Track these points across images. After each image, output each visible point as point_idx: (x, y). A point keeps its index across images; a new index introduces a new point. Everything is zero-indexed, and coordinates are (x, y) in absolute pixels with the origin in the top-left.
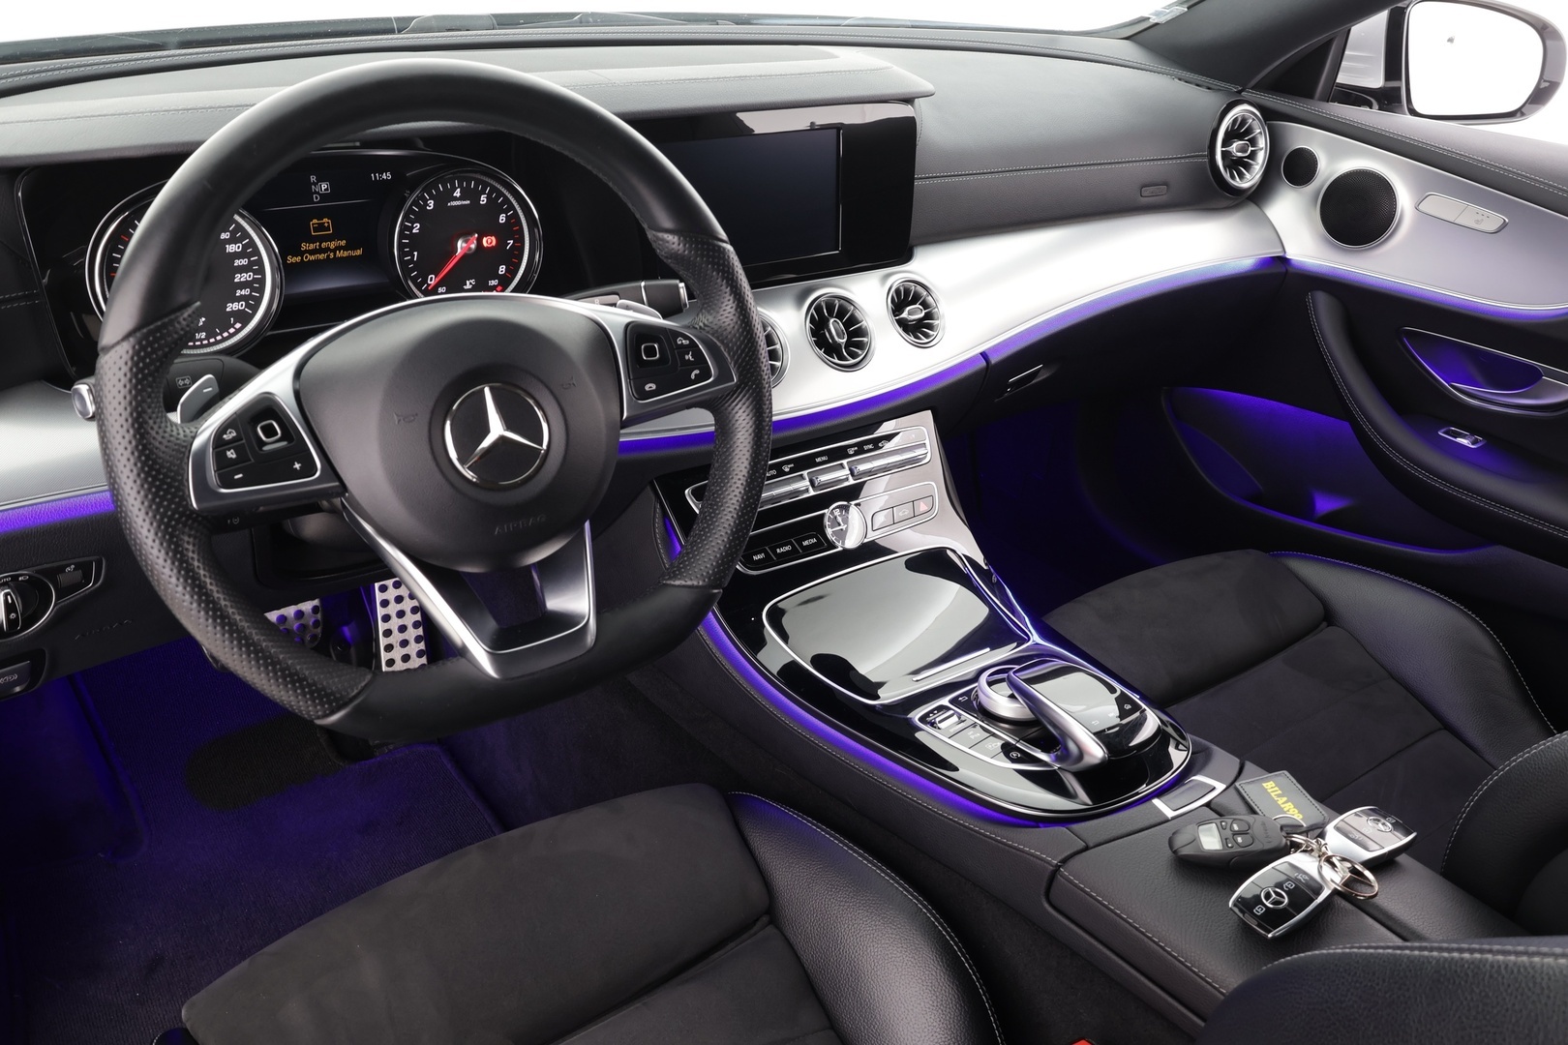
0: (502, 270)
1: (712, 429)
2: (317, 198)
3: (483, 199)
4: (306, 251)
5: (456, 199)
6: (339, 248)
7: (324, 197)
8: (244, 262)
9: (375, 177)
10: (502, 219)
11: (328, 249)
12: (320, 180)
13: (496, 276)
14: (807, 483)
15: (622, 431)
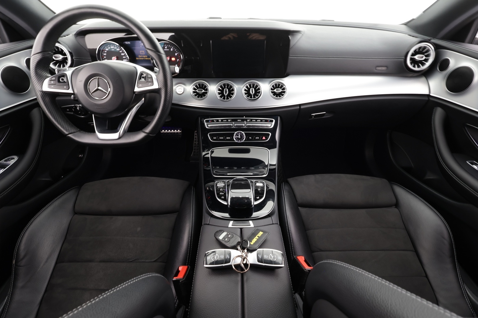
3: (172, 50)
4: (140, 57)
5: (166, 49)
6: (146, 57)
10: (176, 54)
11: (143, 57)
14: (233, 125)
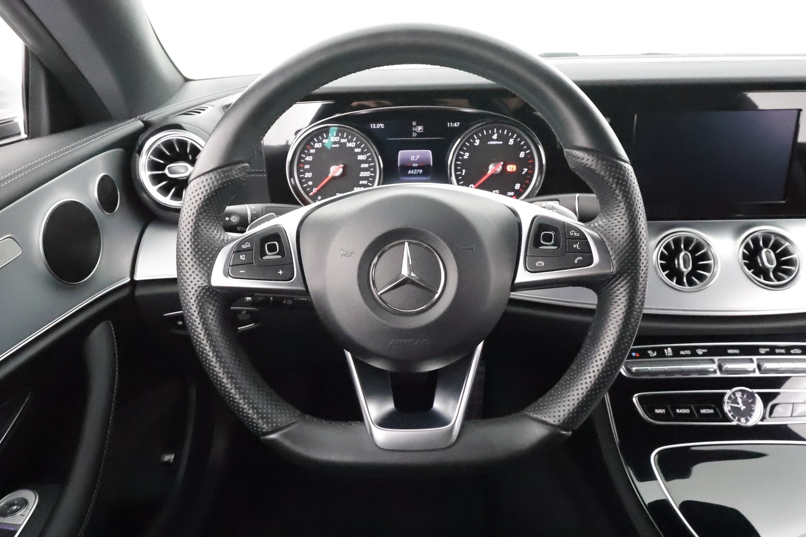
0: (517, 186)
1: (595, 307)
2: (415, 134)
3: (511, 142)
5: (494, 140)
7: (419, 135)
8: (366, 165)
9: (450, 125)
10: (522, 155)
12: (418, 124)
13: (513, 190)
14: (715, 366)
15: (511, 293)
